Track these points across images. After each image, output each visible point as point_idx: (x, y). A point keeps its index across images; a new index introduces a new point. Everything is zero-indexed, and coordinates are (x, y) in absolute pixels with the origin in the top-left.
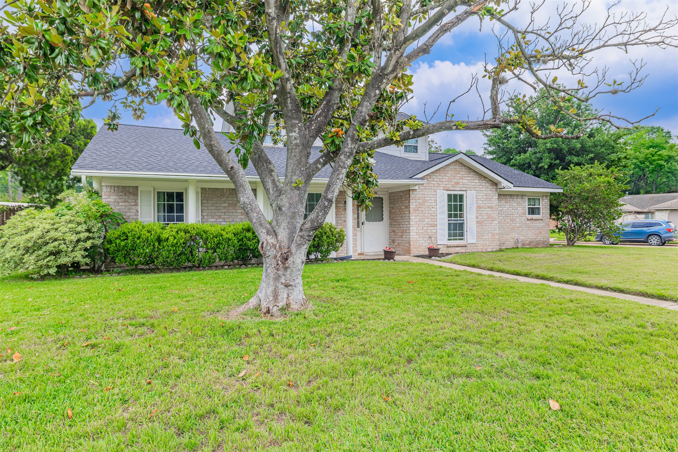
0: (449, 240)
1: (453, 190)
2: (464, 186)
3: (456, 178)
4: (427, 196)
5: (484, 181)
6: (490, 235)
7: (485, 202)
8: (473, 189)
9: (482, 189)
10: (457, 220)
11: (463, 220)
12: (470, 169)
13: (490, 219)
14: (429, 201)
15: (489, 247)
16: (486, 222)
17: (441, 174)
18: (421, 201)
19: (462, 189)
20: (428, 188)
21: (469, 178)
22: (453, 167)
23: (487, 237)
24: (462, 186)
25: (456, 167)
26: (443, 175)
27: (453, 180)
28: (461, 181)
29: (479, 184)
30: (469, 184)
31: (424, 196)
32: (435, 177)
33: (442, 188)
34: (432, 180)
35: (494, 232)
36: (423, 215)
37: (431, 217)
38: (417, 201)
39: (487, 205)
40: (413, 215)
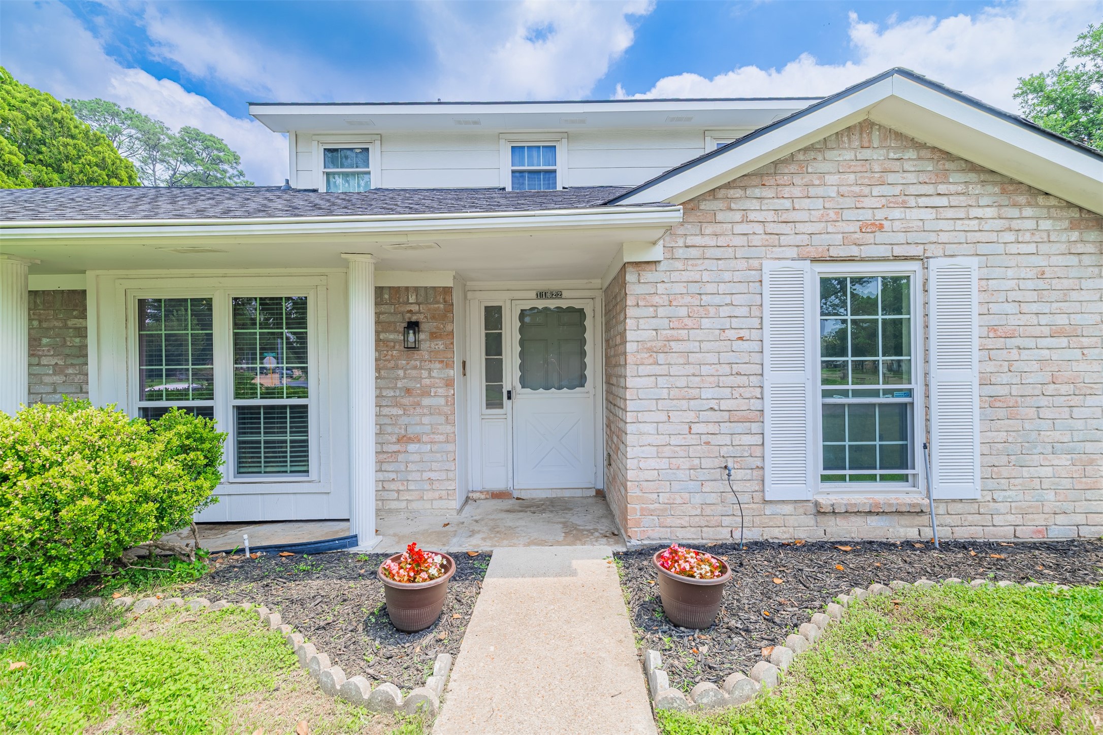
0: (825, 478)
1: (851, 260)
2: (911, 237)
3: (868, 202)
4: (710, 288)
5: (1028, 212)
6: (1064, 460)
7: (1034, 308)
8: (970, 249)
9: (1013, 248)
10: (875, 393)
11: (909, 393)
12: (948, 156)
13: (1064, 389)
14: (725, 311)
15: (1060, 519)
16: (1043, 401)
17: (786, 191)
18: (683, 312)
19: (898, 251)
20: (718, 253)
21: (944, 201)
22: (849, 155)
23: (1047, 471)
24: (901, 238)
25: (866, 154)
26: (797, 192)
27: (847, 215)
28: (897, 213)
29: (999, 224)
30: (943, 225)
31: (694, 288)
32: (755, 204)
33: (793, 252)
34: (738, 216)
35: (1089, 447)
36: (690, 370)
37: (731, 381)
38: (661, 312)
39: (1044, 320)
40: (643, 370)
